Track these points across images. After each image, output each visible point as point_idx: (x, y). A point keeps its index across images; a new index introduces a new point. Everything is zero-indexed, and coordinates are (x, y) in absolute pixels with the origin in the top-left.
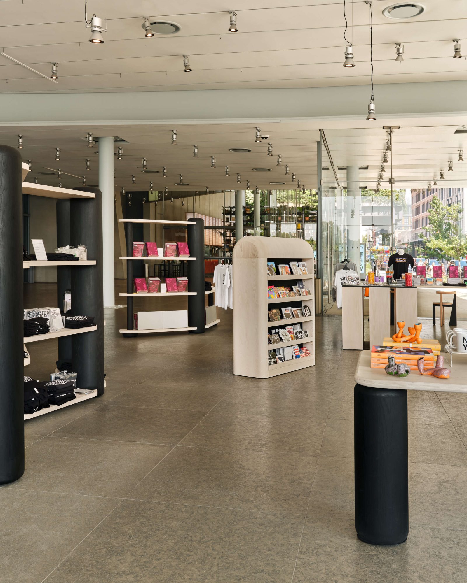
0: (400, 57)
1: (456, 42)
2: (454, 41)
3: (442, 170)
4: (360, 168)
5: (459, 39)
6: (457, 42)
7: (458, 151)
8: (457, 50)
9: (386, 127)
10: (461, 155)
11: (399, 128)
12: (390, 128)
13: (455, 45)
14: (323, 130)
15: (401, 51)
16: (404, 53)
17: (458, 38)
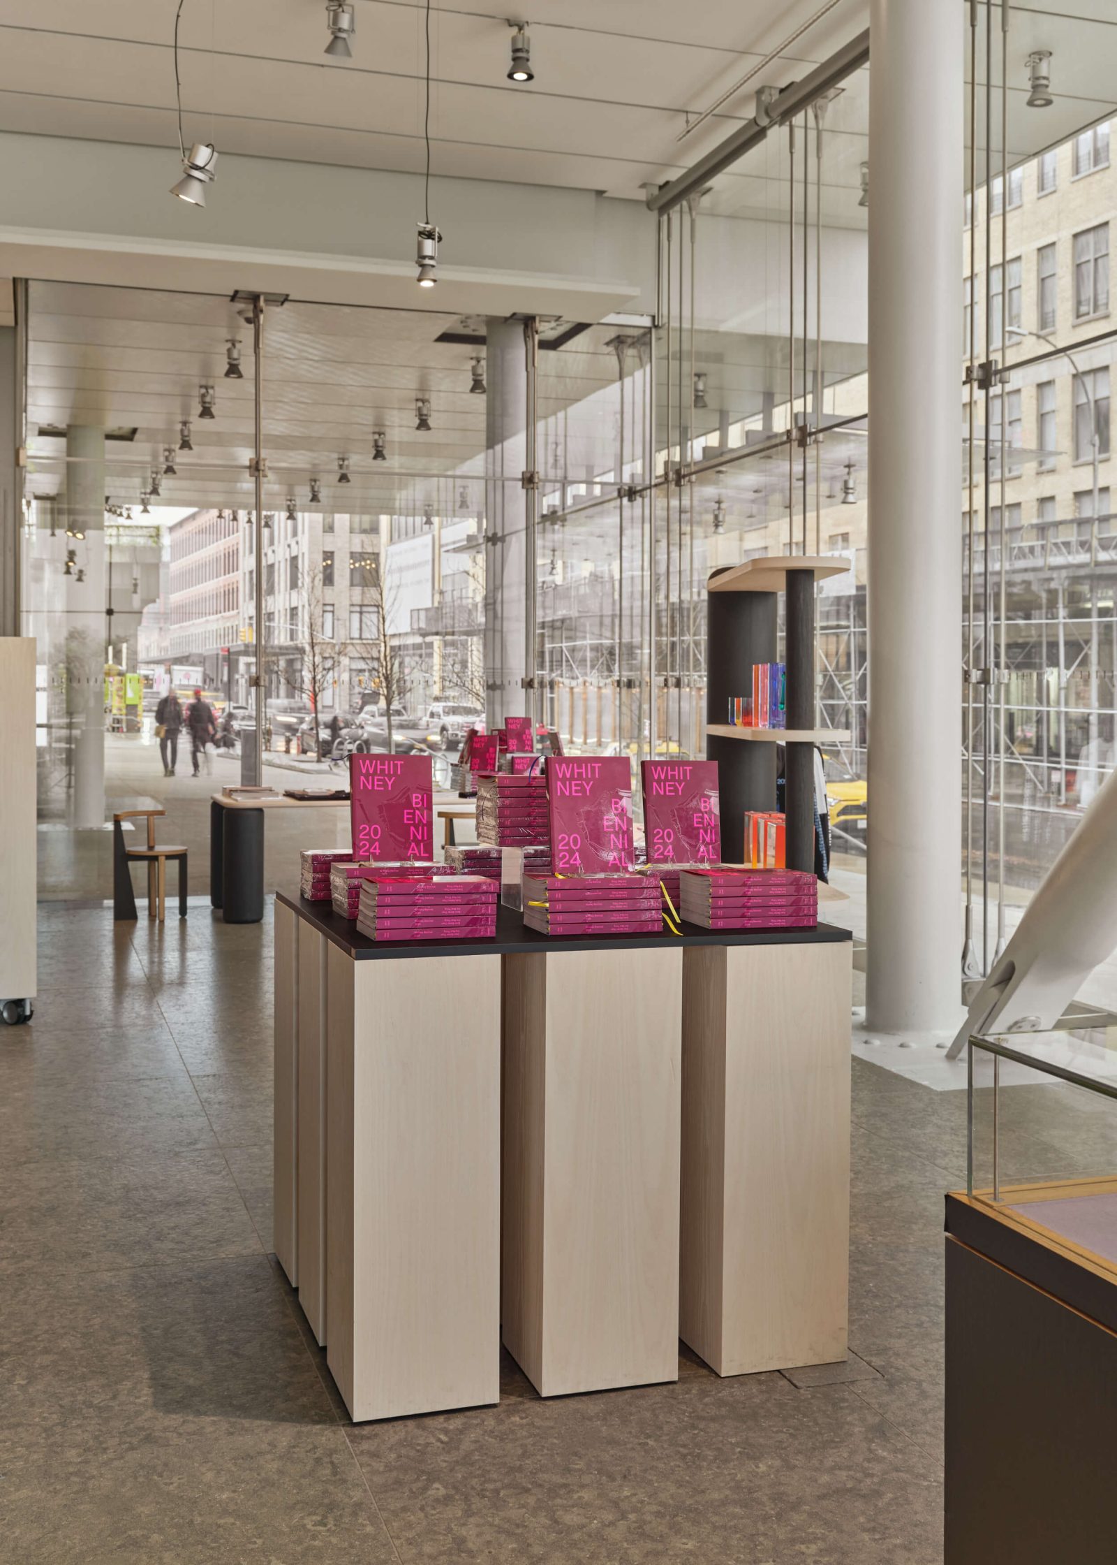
0: (340, 44)
1: (515, 30)
2: (510, 23)
3: (343, 460)
4: (109, 437)
5: (526, 20)
6: (521, 28)
7: (417, 400)
8: (520, 54)
9: (244, 296)
10: (425, 412)
11: (282, 303)
12: (254, 298)
13: (514, 40)
14: (27, 280)
15: (345, 22)
16: (353, 31)
17: (525, 16)
